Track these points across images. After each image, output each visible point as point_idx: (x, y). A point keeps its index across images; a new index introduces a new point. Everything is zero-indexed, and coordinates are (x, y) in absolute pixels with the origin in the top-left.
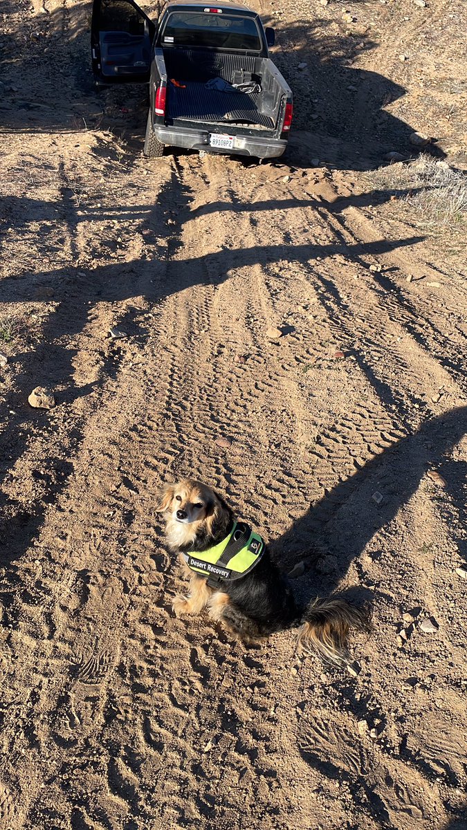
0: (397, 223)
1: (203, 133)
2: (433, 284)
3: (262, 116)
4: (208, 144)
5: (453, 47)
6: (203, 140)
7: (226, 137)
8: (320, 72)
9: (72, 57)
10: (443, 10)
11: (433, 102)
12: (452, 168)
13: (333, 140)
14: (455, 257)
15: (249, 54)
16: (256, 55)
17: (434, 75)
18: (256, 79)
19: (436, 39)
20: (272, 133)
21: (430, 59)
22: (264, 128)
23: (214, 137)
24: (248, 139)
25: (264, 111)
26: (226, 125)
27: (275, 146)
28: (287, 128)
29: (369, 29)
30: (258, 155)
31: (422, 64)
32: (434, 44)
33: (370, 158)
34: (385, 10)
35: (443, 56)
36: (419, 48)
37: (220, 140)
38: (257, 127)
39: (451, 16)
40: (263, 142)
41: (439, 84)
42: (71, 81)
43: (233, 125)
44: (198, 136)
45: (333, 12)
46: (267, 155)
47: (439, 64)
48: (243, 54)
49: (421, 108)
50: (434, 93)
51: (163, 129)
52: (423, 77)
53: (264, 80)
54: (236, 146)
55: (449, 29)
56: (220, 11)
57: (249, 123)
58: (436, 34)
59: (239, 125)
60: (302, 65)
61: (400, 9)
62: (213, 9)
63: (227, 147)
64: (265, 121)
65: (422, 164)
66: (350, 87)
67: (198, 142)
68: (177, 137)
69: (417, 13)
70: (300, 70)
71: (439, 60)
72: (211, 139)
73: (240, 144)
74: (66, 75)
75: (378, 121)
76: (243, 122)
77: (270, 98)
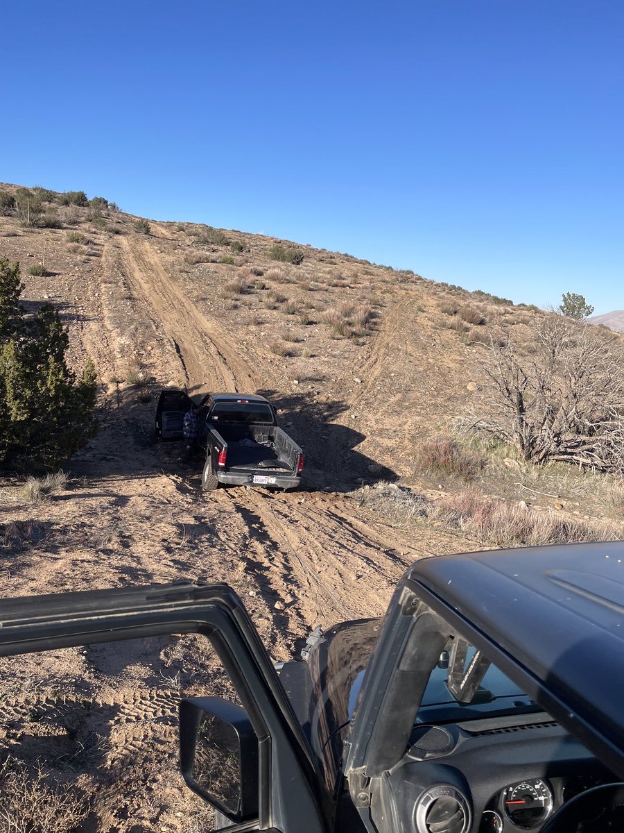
0: (381, 525)
1: (249, 476)
2: (415, 556)
3: (281, 462)
4: (252, 482)
5: (384, 408)
6: (249, 479)
7: (263, 477)
8: (302, 428)
9: (128, 423)
10: (373, 385)
11: (378, 445)
12: (400, 487)
13: (319, 472)
14: (420, 543)
15: (265, 425)
16: (270, 425)
17: (375, 427)
18: (271, 439)
19: (372, 403)
20: (291, 473)
21: (370, 416)
22: (285, 470)
23: (256, 477)
24: (277, 478)
25: (282, 459)
26: (262, 469)
27: (294, 481)
28: (300, 470)
29: (328, 398)
30: (283, 486)
31: (366, 420)
32: (371, 407)
33: (346, 483)
34: (336, 386)
35: (379, 414)
36: (363, 410)
37: (258, 479)
38: (281, 470)
39: (379, 388)
40: (286, 479)
41: (380, 433)
42: (131, 439)
43: (266, 469)
44: (246, 478)
45: (303, 389)
46: (289, 486)
47: (377, 420)
48: (262, 424)
49: (372, 449)
50: (378, 439)
51: (223, 474)
52: (369, 429)
53: (276, 439)
54: (270, 482)
55: (379, 396)
56: (247, 402)
57: (275, 468)
58: (371, 400)
59: (270, 470)
60: (289, 424)
61: (345, 384)
62: (242, 400)
63: (264, 483)
64: (284, 466)
65: (381, 486)
66: (324, 437)
67: (246, 481)
68: (233, 479)
69: (357, 387)
70: (288, 426)
71: (377, 417)
72: (254, 479)
73: (272, 481)
74: (126, 435)
75: (346, 458)
76: (272, 467)
77: (285, 452)
